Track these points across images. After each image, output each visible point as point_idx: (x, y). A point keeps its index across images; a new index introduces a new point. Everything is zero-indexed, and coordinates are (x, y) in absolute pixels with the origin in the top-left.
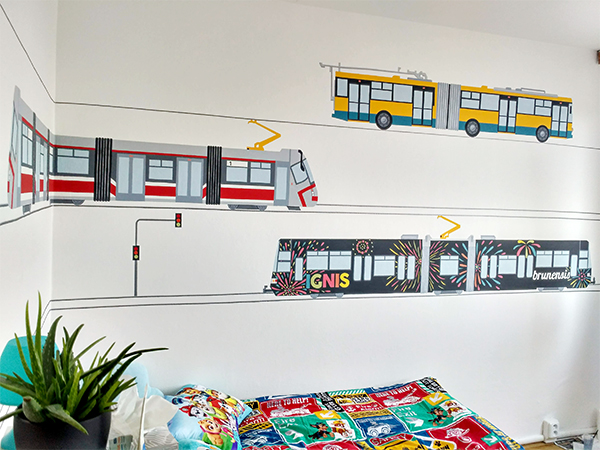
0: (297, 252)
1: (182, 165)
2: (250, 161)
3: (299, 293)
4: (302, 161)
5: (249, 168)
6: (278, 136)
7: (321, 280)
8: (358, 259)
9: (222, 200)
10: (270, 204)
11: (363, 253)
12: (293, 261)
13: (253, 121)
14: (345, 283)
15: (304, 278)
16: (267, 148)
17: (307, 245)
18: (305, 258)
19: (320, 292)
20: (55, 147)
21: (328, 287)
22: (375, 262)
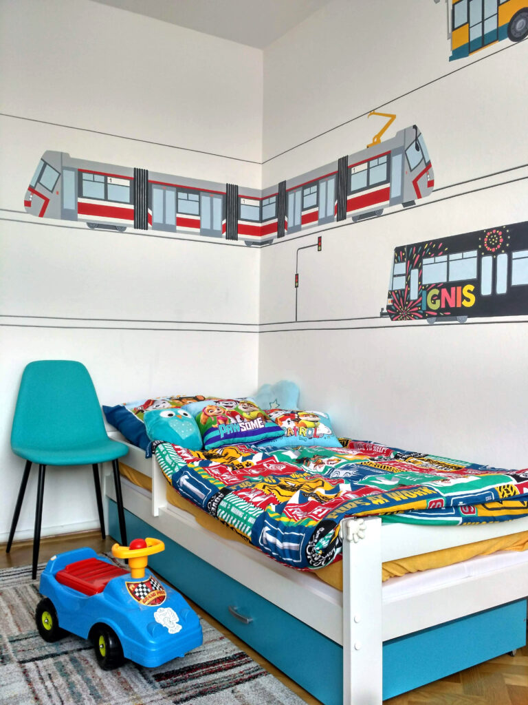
0: (412, 262)
1: (323, 185)
2: (369, 161)
3: (415, 317)
5: (369, 169)
6: (393, 118)
7: (439, 297)
8: (487, 261)
9: (348, 214)
11: (493, 250)
12: (408, 274)
13: (372, 112)
14: (468, 300)
15: (420, 296)
16: (383, 138)
17: (423, 250)
18: (420, 269)
19: (438, 316)
20: (261, 200)
21: (447, 308)
22: (514, 262)
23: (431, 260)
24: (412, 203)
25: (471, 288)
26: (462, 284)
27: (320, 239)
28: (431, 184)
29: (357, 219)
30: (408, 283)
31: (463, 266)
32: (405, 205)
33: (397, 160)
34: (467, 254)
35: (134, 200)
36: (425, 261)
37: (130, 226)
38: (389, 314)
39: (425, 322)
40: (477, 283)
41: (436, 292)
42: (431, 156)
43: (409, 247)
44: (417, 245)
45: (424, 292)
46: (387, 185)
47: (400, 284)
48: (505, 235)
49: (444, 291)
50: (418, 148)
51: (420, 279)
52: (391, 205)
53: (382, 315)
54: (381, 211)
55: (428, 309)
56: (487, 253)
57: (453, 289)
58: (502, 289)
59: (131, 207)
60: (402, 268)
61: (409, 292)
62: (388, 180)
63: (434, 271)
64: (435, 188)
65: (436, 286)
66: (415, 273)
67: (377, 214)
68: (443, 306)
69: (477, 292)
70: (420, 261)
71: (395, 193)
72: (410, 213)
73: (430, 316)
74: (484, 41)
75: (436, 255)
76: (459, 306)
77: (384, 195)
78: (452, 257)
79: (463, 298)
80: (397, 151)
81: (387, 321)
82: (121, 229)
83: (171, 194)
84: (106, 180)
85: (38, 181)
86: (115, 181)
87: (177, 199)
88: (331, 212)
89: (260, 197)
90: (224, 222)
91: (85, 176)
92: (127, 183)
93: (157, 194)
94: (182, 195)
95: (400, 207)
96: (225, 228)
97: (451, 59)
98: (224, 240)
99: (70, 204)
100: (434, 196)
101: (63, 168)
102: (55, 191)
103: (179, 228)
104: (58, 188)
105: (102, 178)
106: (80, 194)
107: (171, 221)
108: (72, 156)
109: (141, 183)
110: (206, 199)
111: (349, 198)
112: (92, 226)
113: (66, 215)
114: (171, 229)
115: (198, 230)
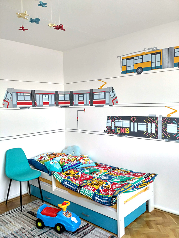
0: (112, 120)
1: (85, 95)
2: (99, 92)
3: (114, 134)
4: (113, 90)
5: (99, 94)
6: (106, 83)
7: (120, 130)
8: (132, 124)
9: (93, 104)
10: (104, 105)
11: (134, 121)
12: (111, 123)
13: (99, 80)
14: (128, 132)
15: (115, 129)
16: (103, 88)
17: (115, 118)
18: (115, 122)
19: (120, 134)
20: (64, 94)
21: (122, 133)
22: (139, 125)
23: (118, 121)
24: (112, 106)
25: (129, 129)
26: (126, 128)
27: (85, 109)
28: (117, 102)
29: (96, 106)
30: (112, 125)
31: (126, 124)
32: (110, 106)
33: (107, 94)
34: (127, 121)
35: (31, 99)
36: (116, 121)
37: (31, 107)
38: (107, 132)
39: (116, 135)
40: (130, 128)
41: (119, 129)
42: (117, 96)
43: (111, 116)
44: (114, 116)
45: (116, 128)
46: (105, 100)
47: (109, 125)
48: (136, 118)
49: (121, 129)
50: (113, 93)
51: (115, 125)
52: (106, 105)
53: (105, 132)
54: (103, 106)
55: (117, 132)
56: (132, 122)
57: (124, 129)
58: (136, 131)
59: (31, 101)
60: (110, 121)
61: (112, 127)
62: (105, 99)
63: (119, 123)
64: (118, 104)
65: (119, 127)
66: (113, 123)
67: (102, 106)
68: (121, 132)
69: (130, 130)
70: (115, 120)
71: (107, 102)
72: (111, 108)
73: (118, 134)
74: (130, 71)
75: (119, 120)
76: (125, 133)
77: (104, 102)
78: (123, 121)
79: (126, 131)
80: (108, 92)
81: (106, 134)
82: (28, 108)
83: (41, 96)
84: (24, 94)
85: (6, 98)
86: (26, 94)
87: (43, 97)
88: (88, 103)
89: (64, 93)
90: (55, 102)
91: (18, 94)
92: (29, 94)
93: (37, 96)
94: (44, 96)
95: (109, 106)
96: (55, 103)
97: (122, 73)
98: (55, 107)
99: (15, 103)
100: (118, 105)
101: (12, 93)
102: (11, 100)
103: (43, 105)
104: (11, 99)
105: (23, 94)
106: (17, 100)
107: (42, 104)
108: (14, 89)
109: (33, 94)
110: (50, 96)
111: (93, 100)
112: (21, 108)
113: (14, 106)
114: (42, 106)
115: (48, 105)
